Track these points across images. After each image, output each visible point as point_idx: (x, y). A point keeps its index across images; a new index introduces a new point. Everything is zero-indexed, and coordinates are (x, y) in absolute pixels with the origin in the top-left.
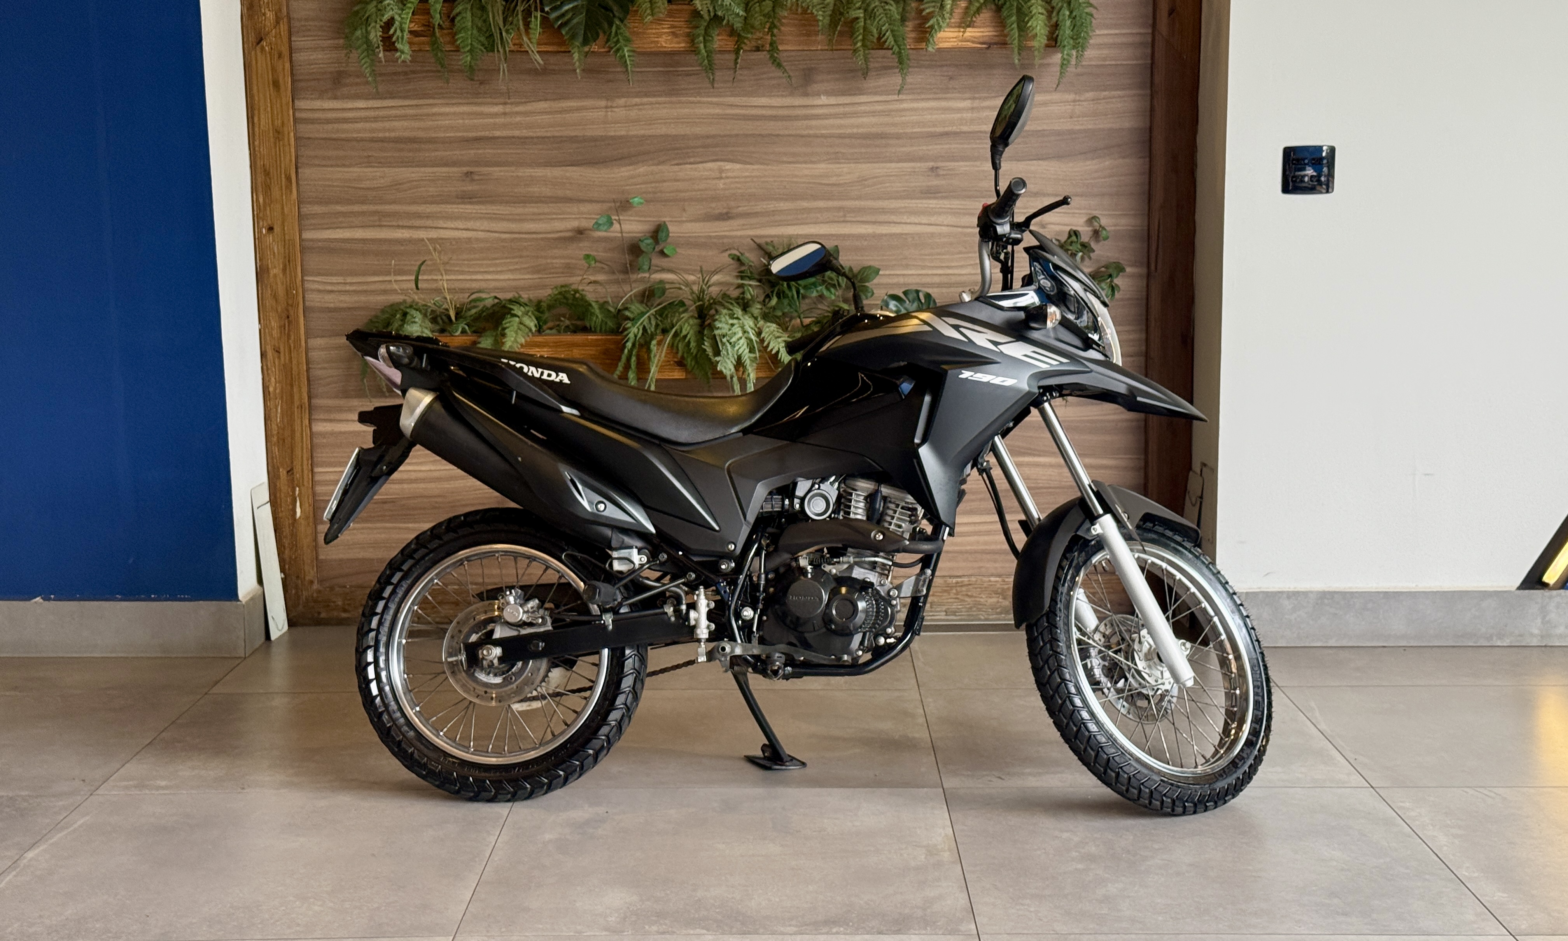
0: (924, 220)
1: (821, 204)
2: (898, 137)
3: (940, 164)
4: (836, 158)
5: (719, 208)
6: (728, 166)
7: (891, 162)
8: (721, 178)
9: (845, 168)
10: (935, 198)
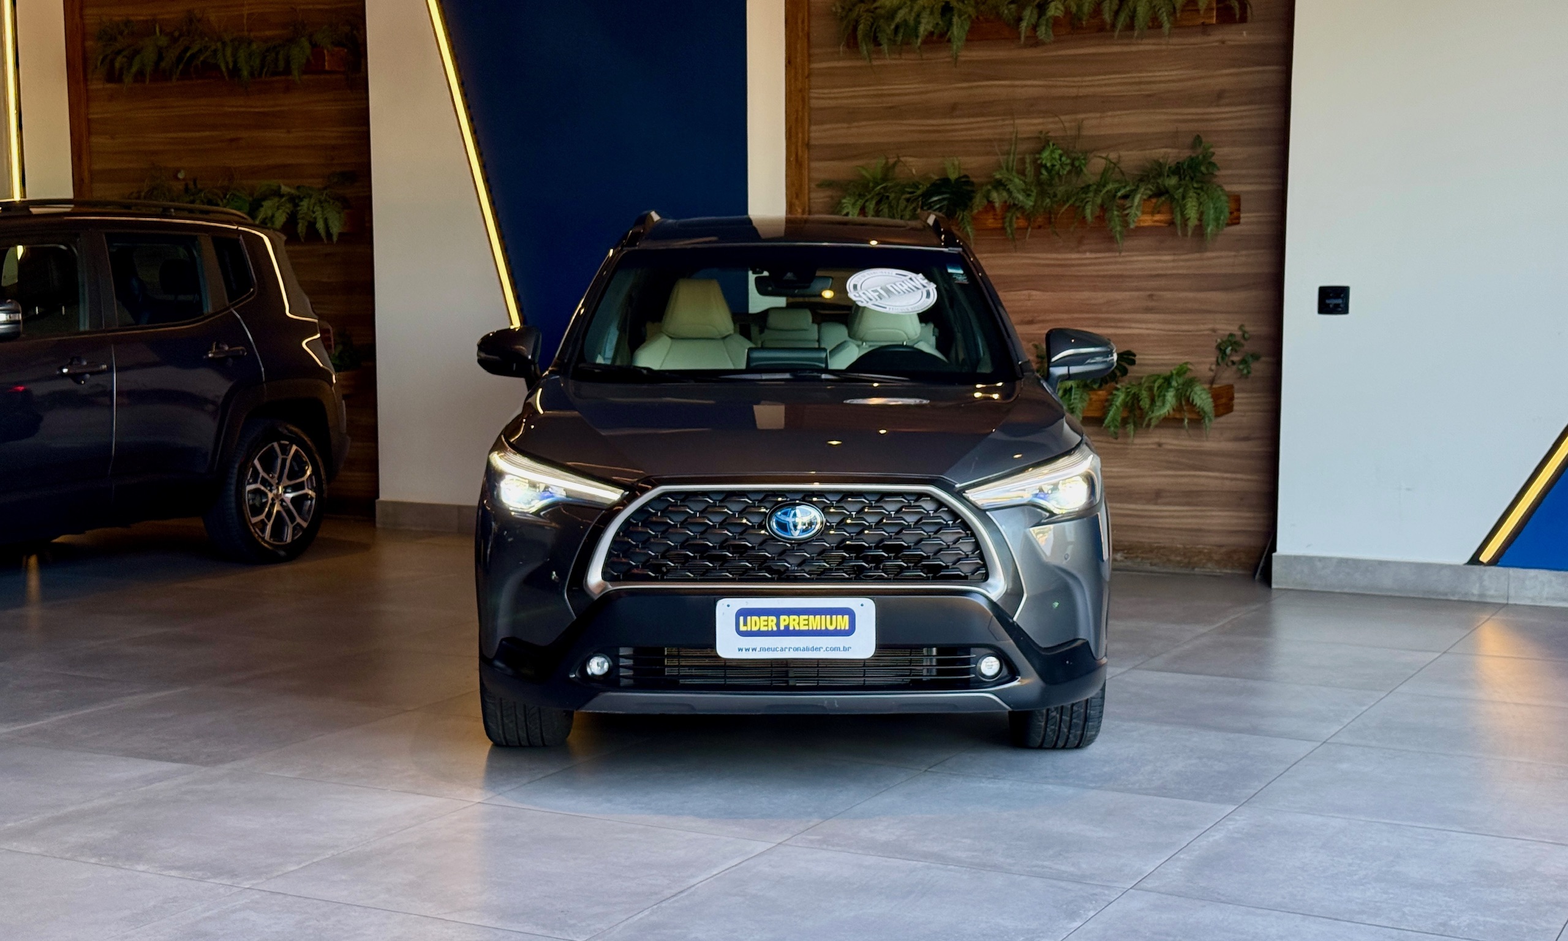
0: (1144, 326)
1: (1087, 316)
2: (1130, 277)
3: (1154, 293)
4: (1095, 289)
5: (1029, 317)
6: (1034, 293)
7: (1126, 291)
8: (1029, 300)
9: (1100, 294)
10: (1152, 313)
